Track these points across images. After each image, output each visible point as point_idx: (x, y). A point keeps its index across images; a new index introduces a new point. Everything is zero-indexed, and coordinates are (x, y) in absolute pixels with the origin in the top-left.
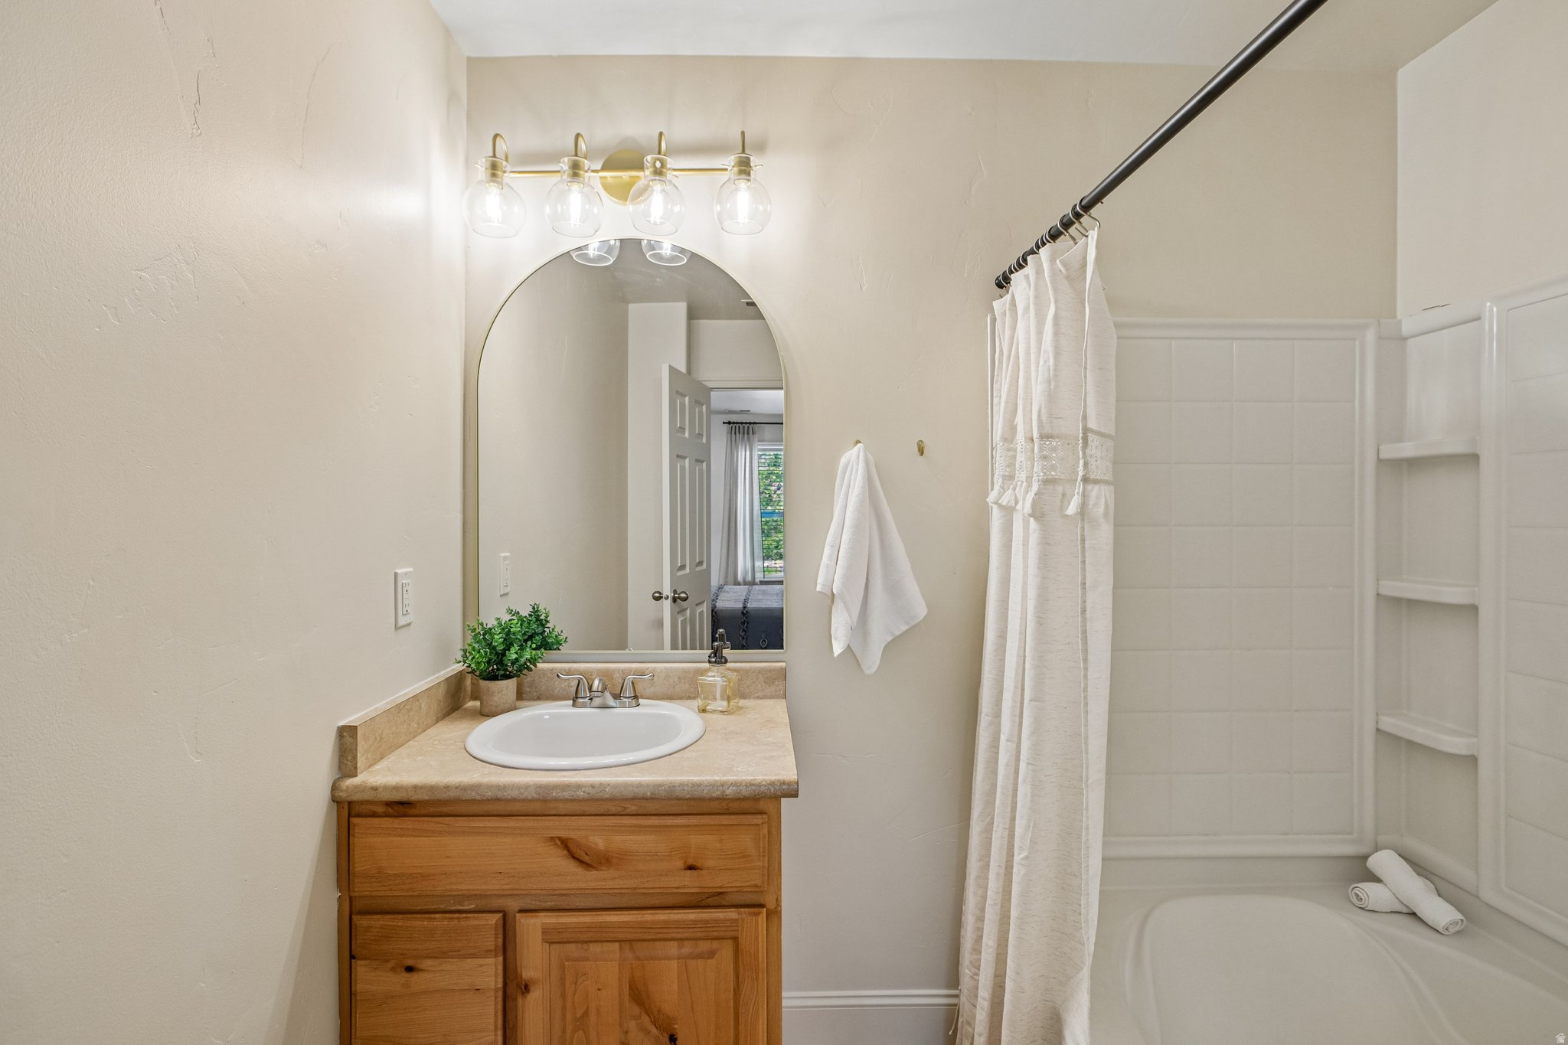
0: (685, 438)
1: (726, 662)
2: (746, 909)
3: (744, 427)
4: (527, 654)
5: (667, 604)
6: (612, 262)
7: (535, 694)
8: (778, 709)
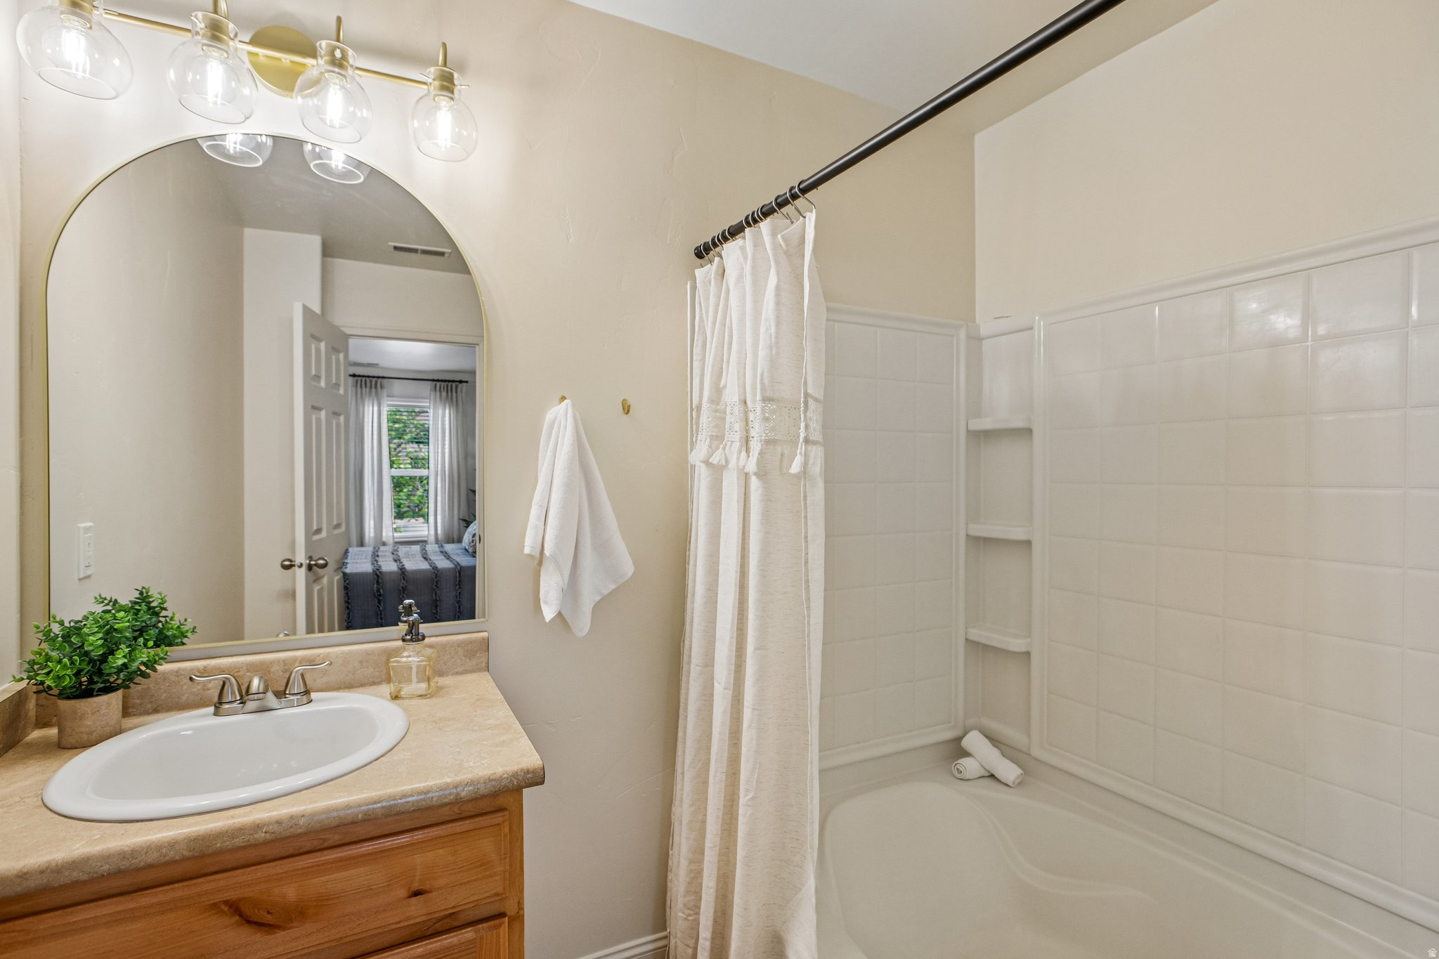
0: (321, 388)
1: (424, 638)
2: (484, 925)
3: (371, 381)
4: (143, 655)
5: (301, 574)
6: (261, 163)
7: (149, 706)
8: (482, 684)
